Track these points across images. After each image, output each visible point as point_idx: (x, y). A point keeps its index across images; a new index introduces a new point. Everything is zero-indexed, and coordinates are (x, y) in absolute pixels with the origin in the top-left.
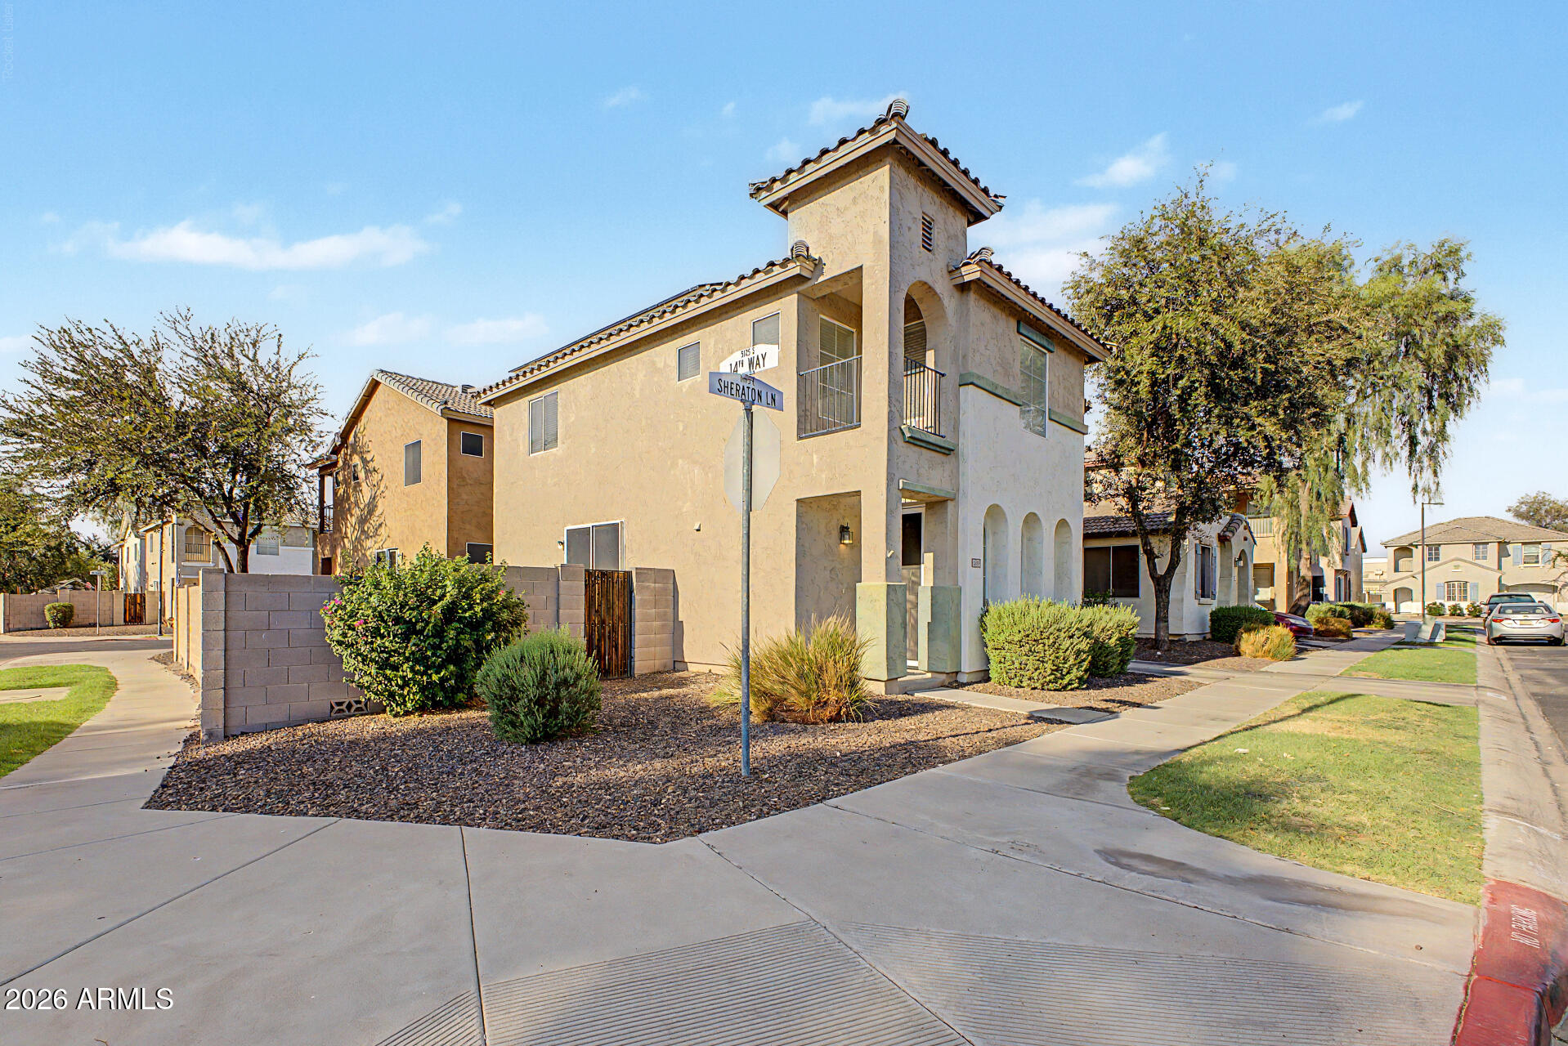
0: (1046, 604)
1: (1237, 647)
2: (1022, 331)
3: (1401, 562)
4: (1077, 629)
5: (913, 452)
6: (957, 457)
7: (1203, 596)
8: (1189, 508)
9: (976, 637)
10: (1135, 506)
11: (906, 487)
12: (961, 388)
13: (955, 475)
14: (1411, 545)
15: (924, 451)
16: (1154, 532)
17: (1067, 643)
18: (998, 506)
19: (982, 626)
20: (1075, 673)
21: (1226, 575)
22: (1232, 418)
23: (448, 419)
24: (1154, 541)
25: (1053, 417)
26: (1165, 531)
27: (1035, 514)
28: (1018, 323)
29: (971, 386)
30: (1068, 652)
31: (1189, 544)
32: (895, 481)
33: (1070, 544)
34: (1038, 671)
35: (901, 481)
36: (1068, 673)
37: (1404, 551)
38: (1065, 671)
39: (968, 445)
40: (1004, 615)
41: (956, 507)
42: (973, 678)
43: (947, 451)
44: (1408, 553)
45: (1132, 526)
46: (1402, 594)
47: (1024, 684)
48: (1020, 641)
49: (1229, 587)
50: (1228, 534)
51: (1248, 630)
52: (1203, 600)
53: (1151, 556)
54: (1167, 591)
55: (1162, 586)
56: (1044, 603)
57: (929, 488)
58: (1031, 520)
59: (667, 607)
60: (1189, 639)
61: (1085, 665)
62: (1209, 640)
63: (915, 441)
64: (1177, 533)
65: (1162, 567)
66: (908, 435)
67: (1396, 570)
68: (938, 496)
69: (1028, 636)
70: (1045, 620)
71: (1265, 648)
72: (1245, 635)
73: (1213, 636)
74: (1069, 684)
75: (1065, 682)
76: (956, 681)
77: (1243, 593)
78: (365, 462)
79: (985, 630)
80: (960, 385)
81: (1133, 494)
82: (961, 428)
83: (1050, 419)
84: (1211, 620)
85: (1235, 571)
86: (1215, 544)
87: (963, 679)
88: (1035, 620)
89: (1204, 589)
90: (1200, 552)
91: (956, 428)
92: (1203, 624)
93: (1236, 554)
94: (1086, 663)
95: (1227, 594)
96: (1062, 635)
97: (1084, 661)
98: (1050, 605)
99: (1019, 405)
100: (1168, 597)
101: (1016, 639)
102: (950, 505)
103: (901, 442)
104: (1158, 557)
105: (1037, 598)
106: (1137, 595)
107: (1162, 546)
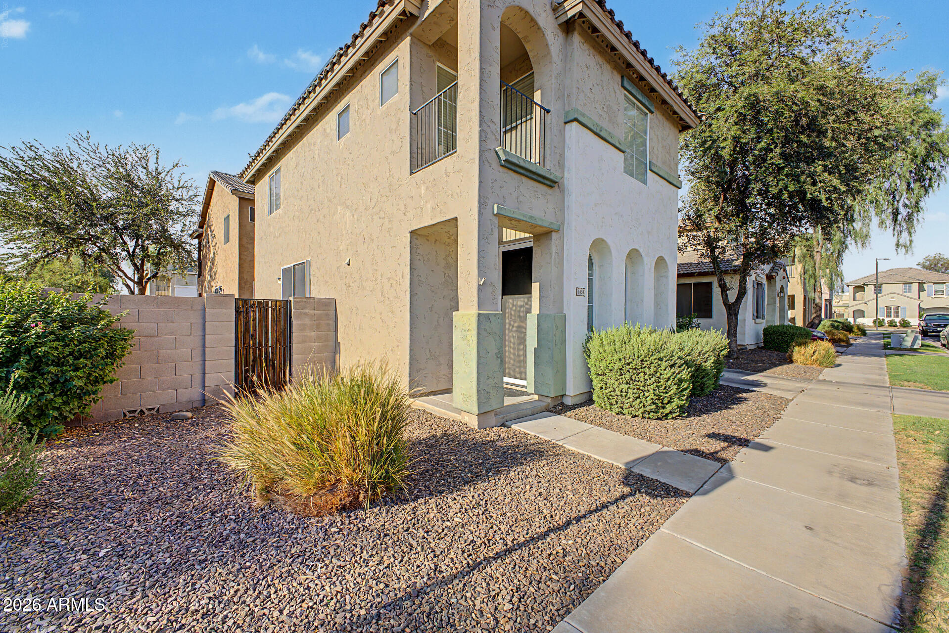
0: (647, 332)
1: (790, 357)
2: (626, 84)
3: (857, 295)
4: (679, 358)
5: (512, 179)
6: (562, 191)
7: (757, 317)
8: (753, 254)
9: (579, 363)
10: (712, 251)
11: (503, 212)
12: (567, 125)
13: (561, 207)
14: (864, 284)
15: (524, 179)
16: (726, 272)
17: (669, 373)
18: (603, 240)
19: (585, 351)
20: (676, 402)
21: (772, 302)
22: (799, 176)
23: (239, 198)
24: (727, 279)
25: (653, 169)
26: (735, 272)
27: (637, 251)
28: (622, 77)
29: (575, 124)
30: (669, 382)
31: (750, 281)
32: (489, 206)
33: (667, 277)
34: (638, 400)
35: (496, 206)
36: (669, 402)
37: (860, 288)
38: (665, 401)
39: (572, 179)
40: (605, 343)
41: (562, 239)
42: (577, 400)
43: (550, 183)
44: (862, 289)
45: (710, 268)
46: (860, 313)
47: (625, 412)
48: (621, 369)
49: (774, 310)
50: (774, 274)
51: (800, 345)
52: (758, 320)
53: (724, 288)
54: (736, 315)
55: (732, 310)
56: (645, 330)
57: (531, 217)
58: (633, 256)
59: (329, 330)
60: (749, 348)
61: (686, 393)
62: (762, 348)
63: (511, 166)
64: (743, 271)
65: (732, 297)
66: (503, 157)
67: (854, 299)
68: (542, 227)
69: (628, 364)
70: (645, 348)
71: (815, 357)
72: (797, 349)
73: (765, 345)
74: (671, 412)
75: (667, 411)
76: (562, 404)
77: (783, 315)
78: (212, 232)
79: (589, 356)
80: (566, 123)
81: (710, 243)
82: (566, 164)
83: (651, 170)
84: (764, 335)
85: (778, 299)
86: (765, 282)
87: (569, 402)
88: (636, 349)
89: (758, 314)
90: (756, 286)
91: (561, 163)
92: (757, 336)
93: (778, 288)
94: (687, 391)
95: (773, 316)
96: (664, 364)
97: (686, 389)
98: (651, 333)
99: (623, 152)
100: (737, 319)
101: (616, 367)
102: (554, 236)
103: (495, 164)
104: (729, 290)
105: (638, 325)
106: (710, 317)
107: (733, 282)
